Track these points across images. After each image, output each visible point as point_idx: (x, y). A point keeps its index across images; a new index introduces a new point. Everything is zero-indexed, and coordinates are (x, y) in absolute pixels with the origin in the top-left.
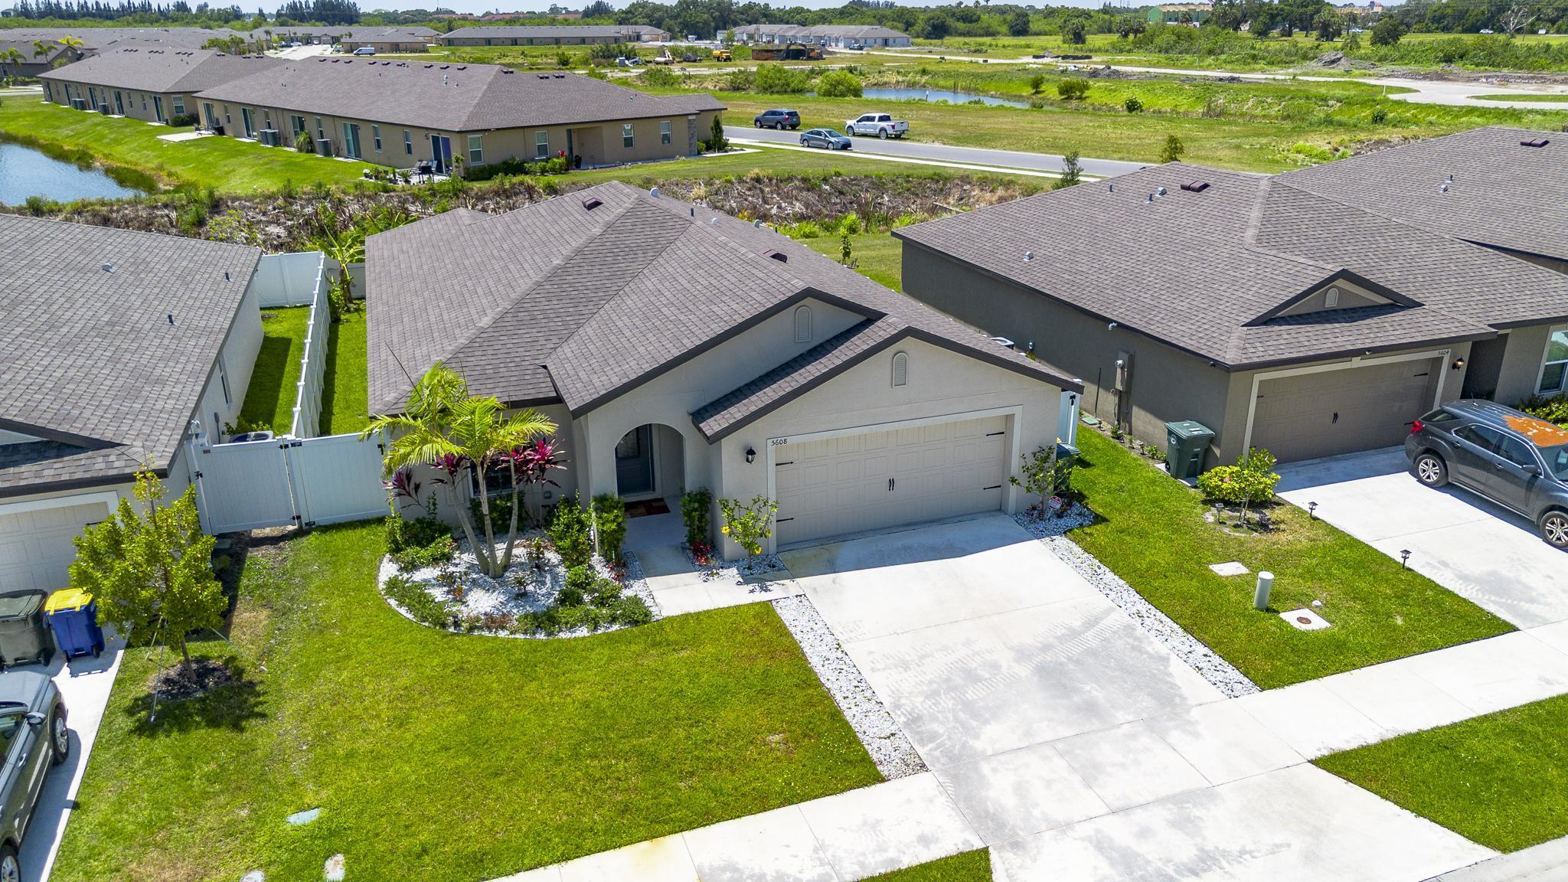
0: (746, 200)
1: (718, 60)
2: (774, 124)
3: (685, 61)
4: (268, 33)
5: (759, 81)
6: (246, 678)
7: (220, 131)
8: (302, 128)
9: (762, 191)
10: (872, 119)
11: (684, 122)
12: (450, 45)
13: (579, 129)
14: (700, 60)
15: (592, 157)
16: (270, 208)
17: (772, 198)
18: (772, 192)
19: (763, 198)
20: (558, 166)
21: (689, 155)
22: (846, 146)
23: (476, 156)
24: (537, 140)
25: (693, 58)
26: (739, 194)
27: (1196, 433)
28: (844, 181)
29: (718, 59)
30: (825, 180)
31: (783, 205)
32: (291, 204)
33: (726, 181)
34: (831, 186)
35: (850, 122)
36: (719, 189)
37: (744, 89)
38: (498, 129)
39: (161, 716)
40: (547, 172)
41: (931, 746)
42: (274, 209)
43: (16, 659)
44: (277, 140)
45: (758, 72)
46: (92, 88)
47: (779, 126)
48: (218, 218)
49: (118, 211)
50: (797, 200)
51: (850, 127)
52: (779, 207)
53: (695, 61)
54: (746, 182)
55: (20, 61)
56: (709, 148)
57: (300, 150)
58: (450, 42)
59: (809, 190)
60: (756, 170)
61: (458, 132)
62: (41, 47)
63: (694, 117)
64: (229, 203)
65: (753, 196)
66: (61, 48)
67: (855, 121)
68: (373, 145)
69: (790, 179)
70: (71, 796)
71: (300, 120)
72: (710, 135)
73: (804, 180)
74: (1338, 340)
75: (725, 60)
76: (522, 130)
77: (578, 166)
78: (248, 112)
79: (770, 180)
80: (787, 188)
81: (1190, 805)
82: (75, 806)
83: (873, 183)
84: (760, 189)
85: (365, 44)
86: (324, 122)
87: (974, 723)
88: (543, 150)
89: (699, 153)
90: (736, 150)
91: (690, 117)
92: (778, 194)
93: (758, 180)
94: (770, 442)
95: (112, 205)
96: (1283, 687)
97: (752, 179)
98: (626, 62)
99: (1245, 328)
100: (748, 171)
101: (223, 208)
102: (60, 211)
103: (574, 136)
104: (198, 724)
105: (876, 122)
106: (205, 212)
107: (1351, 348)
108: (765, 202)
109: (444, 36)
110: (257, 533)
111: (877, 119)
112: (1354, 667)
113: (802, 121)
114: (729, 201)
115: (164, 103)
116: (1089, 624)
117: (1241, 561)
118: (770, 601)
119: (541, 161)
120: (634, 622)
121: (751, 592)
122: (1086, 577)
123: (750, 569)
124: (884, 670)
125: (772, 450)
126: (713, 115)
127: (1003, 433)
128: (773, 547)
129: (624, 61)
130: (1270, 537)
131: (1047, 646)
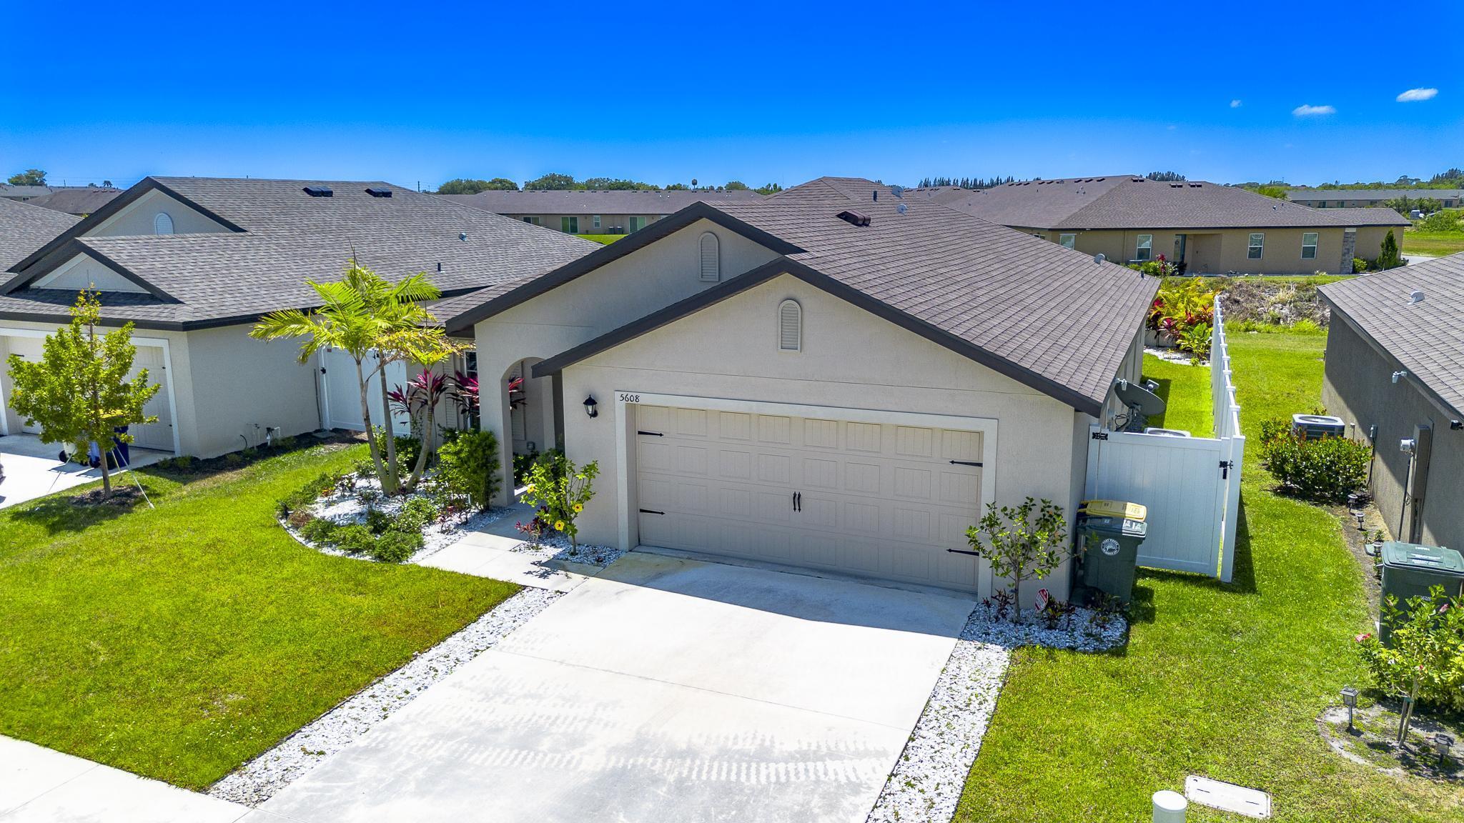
6: (134, 508)
11: (1339, 236)
13: (1195, 235)
21: (1340, 272)
24: (1139, 243)
39: (46, 510)
56: (1373, 266)
61: (1050, 230)
63: (1354, 230)
72: (1378, 250)
76: (1122, 232)
87: (411, 787)
88: (1143, 254)
89: (1355, 272)
91: (1347, 230)
94: (619, 395)
103: (1189, 244)
116: (804, 756)
117: (1276, 794)
118: (525, 587)
119: (1135, 263)
120: (380, 557)
121: (530, 573)
122: (935, 705)
123: (573, 554)
124: (467, 689)
125: (620, 407)
126: (1387, 230)
127: (980, 465)
128: (624, 541)
129: (1418, 214)
130: (1424, 786)
131: (689, 753)
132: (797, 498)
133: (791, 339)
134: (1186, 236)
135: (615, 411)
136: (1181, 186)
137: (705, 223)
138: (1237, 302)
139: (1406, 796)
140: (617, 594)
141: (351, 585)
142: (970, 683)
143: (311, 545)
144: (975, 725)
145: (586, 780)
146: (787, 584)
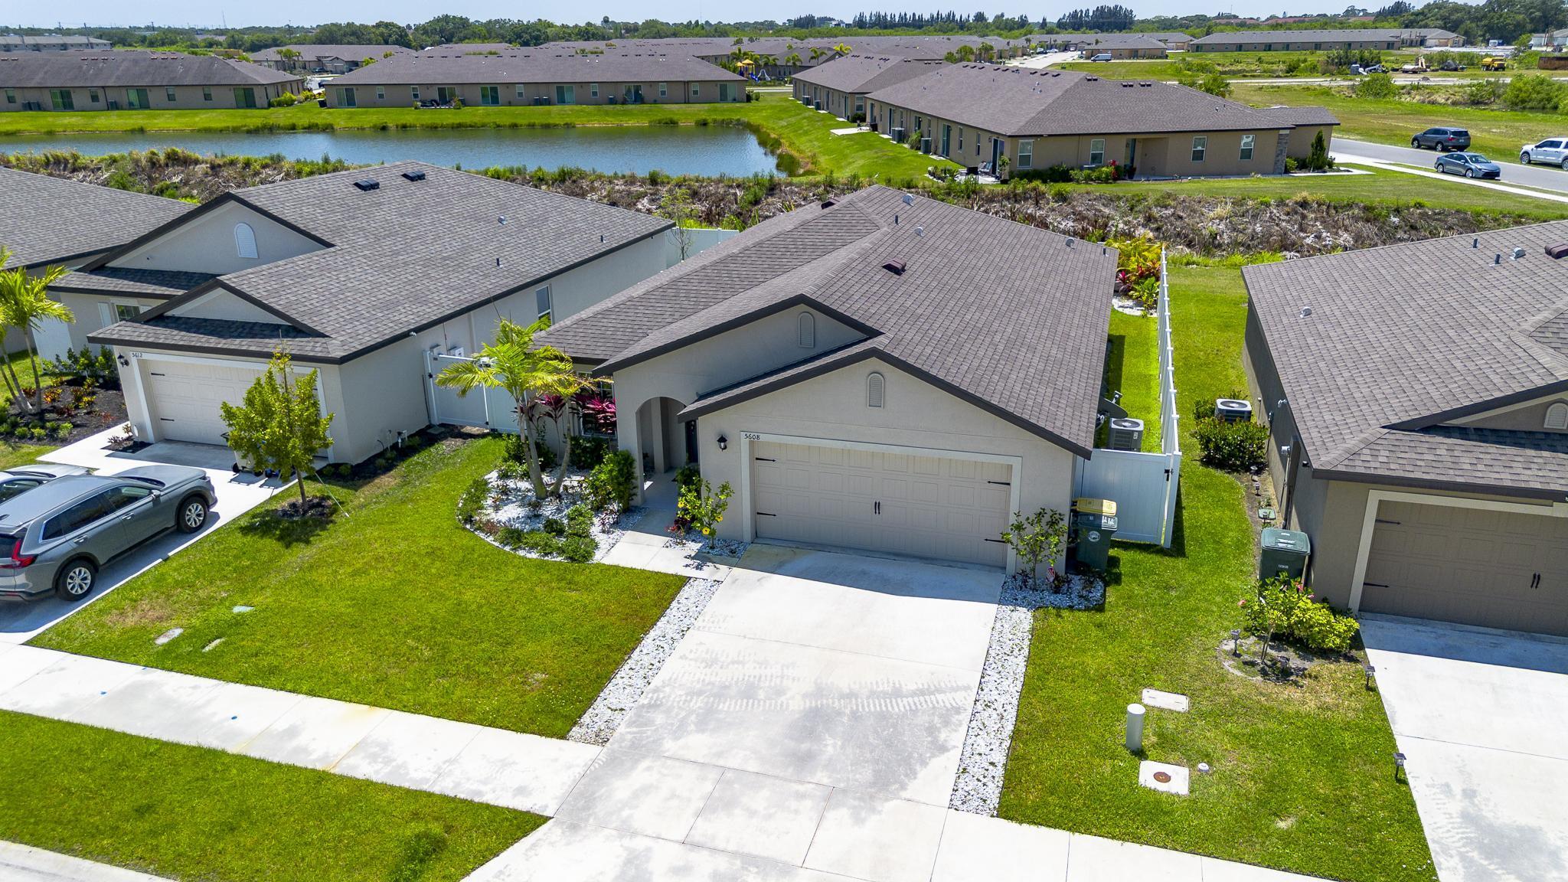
0: (1277, 225)
1: (1487, 70)
2: (1434, 145)
3: (1442, 69)
4: (1028, 40)
5: (1509, 94)
6: (333, 518)
7: (874, 127)
8: (919, 128)
9: (1304, 217)
10: (1557, 144)
11: (1273, 137)
12: (1197, 51)
14: (1462, 69)
15: (1153, 169)
16: (811, 194)
17: (1313, 226)
18: (1316, 219)
19: (1301, 225)
20: (1104, 176)
21: (1274, 172)
22: (1492, 175)
23: (1025, 160)
24: (1094, 147)
25: (1454, 66)
26: (1270, 217)
27: (1281, 545)
28: (1424, 215)
29: (1488, 67)
30: (1397, 211)
31: (1324, 234)
32: (828, 192)
33: (1262, 203)
34: (1404, 219)
35: (1528, 148)
36: (1247, 211)
37: (1486, 104)
38: (1050, 135)
39: (264, 524)
40: (1092, 180)
41: (635, 729)
42: (814, 195)
43: (244, 467)
44: (901, 137)
45: (1510, 84)
46: (816, 87)
47: (1439, 147)
48: (770, 200)
49: (705, 187)
50: (1346, 230)
51: (1527, 153)
52: (1318, 237)
53: (1456, 70)
54: (1287, 205)
55: (798, 64)
56: (1303, 166)
57: (912, 148)
58: (1198, 48)
59: (1368, 220)
60: (1305, 194)
61: (1010, 136)
62: (816, 52)
63: (1287, 132)
64: (783, 188)
65: (1288, 222)
66: (830, 54)
67: (1533, 146)
68: (958, 146)
69: (1350, 206)
70: (170, 554)
71: (919, 118)
72: (1308, 152)
73: (1367, 209)
74: (1528, 472)
75: (1496, 69)
76: (1077, 137)
77: (1131, 177)
78: (893, 109)
79: (1319, 205)
80: (1342, 217)
81: (756, 870)
82: (166, 559)
83: (1465, 220)
84: (1302, 214)
85: (1106, 51)
86: (934, 123)
87: (693, 727)
88: (1096, 158)
89: (1287, 171)
90: (1342, 171)
91: (1281, 132)
92: (1322, 223)
93: (1304, 204)
94: (743, 434)
95: (703, 181)
96: (1021, 822)
97: (1296, 203)
98: (1361, 70)
99: (1386, 430)
100: (1294, 194)
101: (777, 191)
102: (668, 183)
103: (1139, 147)
104: (274, 535)
105: (1561, 149)
106: (761, 194)
107: (1539, 486)
108: (1302, 229)
109: (1196, 41)
110: (468, 429)
111: (1563, 145)
112: (1137, 839)
113: (1472, 142)
114: (1255, 224)
115: (849, 102)
116: (922, 692)
117: (1192, 697)
118: (690, 578)
119: (1089, 169)
120: (572, 559)
121: (687, 566)
122: (992, 653)
123: (712, 548)
124: (691, 660)
125: (745, 443)
126: (1317, 130)
127: (1009, 484)
128: (747, 536)
129: (1357, 68)
130: (1272, 687)
131: (851, 695)
132: (877, 506)
133: (876, 400)
134: (1135, 141)
135: (741, 447)
136: (1131, 86)
137: (803, 307)
138: (1181, 218)
139: (1261, 694)
140: (759, 580)
141: (563, 584)
142: (1011, 637)
143: (507, 548)
144: (1018, 664)
145: (797, 716)
146: (875, 567)
